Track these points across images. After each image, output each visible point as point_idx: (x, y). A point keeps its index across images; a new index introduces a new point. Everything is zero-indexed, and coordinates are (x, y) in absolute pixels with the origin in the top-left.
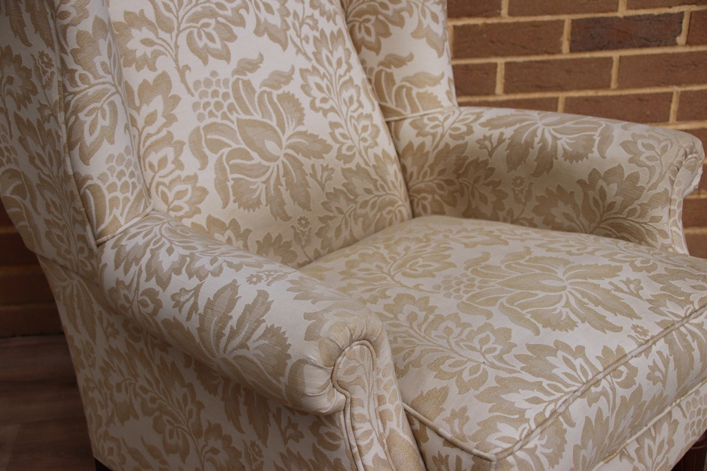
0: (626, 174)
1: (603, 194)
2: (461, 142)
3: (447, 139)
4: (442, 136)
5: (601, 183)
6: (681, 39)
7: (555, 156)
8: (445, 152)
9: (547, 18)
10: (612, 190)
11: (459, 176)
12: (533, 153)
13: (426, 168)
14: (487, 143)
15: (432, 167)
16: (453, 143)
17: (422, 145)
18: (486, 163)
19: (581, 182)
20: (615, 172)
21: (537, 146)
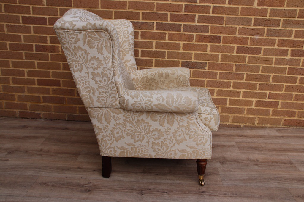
0: (183, 75)
1: (180, 79)
2: (146, 75)
3: (143, 75)
4: (142, 75)
5: (179, 78)
6: (206, 68)
7: (169, 74)
8: (143, 78)
9: (176, 60)
10: (181, 79)
11: (147, 83)
12: (164, 75)
13: (139, 82)
14: (153, 75)
15: (140, 82)
16: (145, 76)
17: (137, 78)
18: (154, 78)
19: (175, 78)
20: (181, 76)
21: (164, 73)
